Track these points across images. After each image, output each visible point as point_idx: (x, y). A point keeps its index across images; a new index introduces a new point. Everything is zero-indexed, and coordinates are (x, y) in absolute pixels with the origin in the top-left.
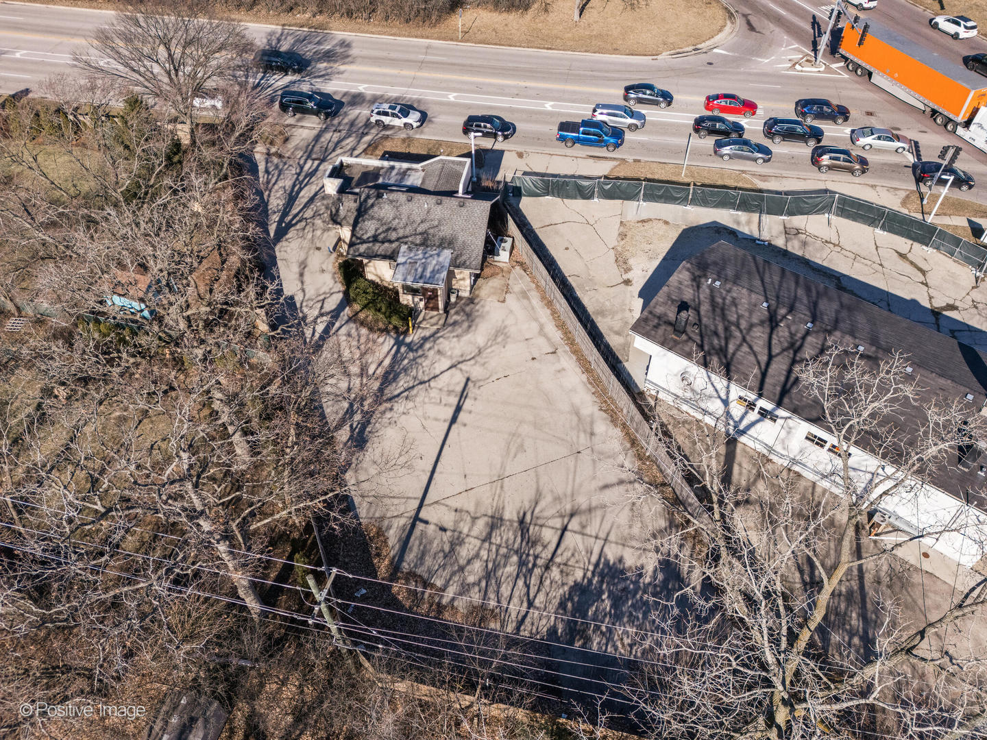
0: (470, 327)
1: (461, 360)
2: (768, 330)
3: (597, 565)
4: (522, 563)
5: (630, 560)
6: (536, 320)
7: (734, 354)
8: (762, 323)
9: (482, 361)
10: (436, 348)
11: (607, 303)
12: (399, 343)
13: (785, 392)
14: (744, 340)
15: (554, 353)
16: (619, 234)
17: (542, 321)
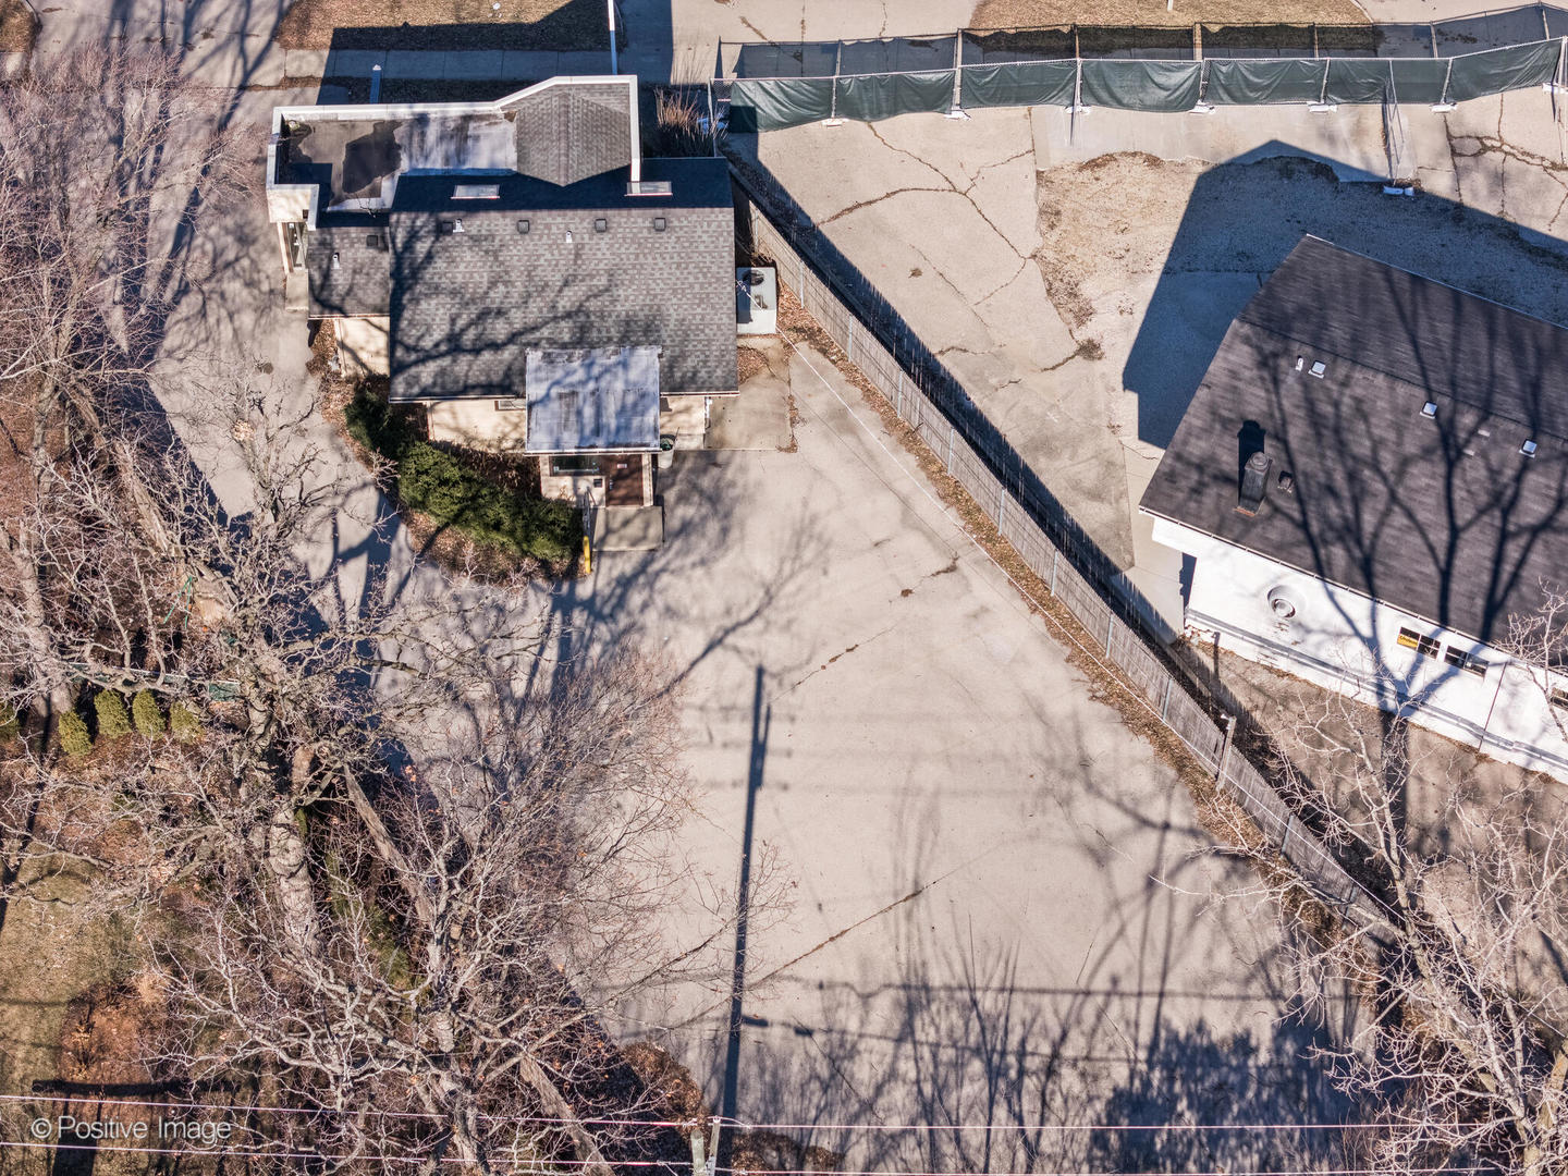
0: (725, 531)
1: (728, 623)
2: (1441, 469)
3: (1153, 1048)
4: (994, 1073)
5: (1221, 1027)
6: (888, 486)
7: (1376, 535)
8: (1427, 453)
9: (782, 618)
10: (659, 601)
11: (1053, 417)
12: (563, 605)
13: (1494, 608)
14: (1393, 497)
15: (952, 569)
16: (1041, 212)
17: (904, 486)
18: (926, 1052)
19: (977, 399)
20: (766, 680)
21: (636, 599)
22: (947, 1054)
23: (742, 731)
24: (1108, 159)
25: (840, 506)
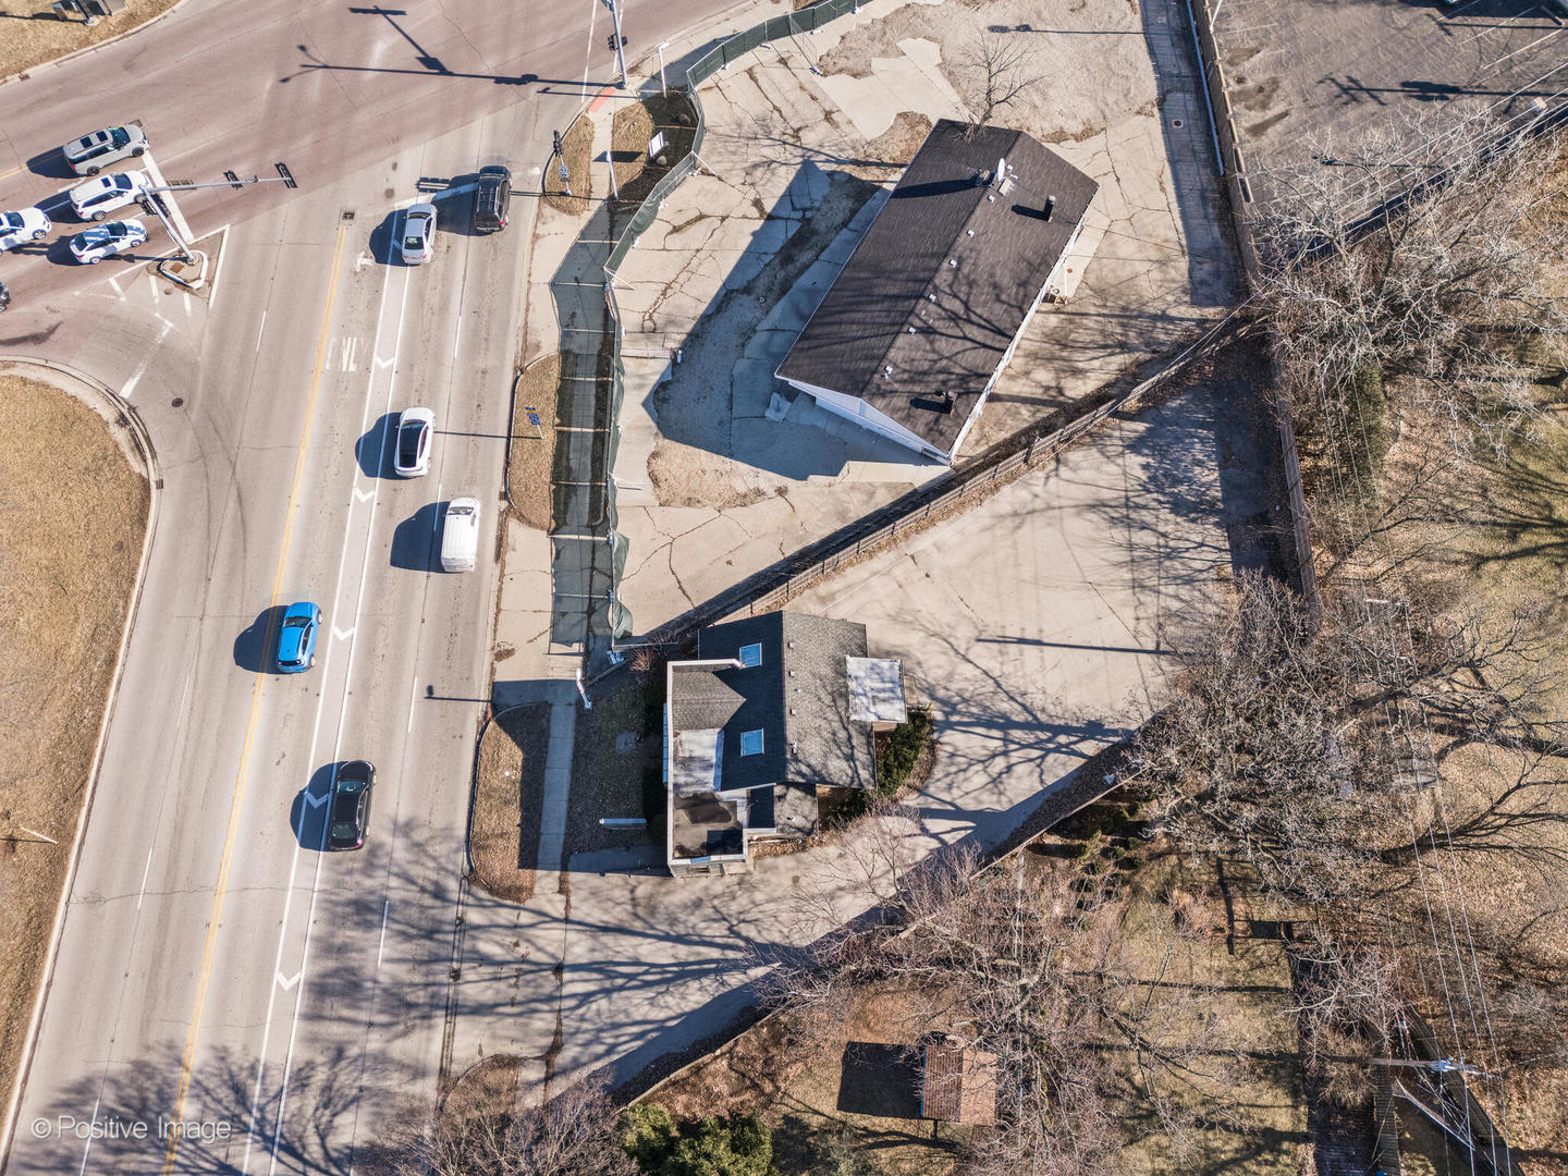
2: (937, 337)
5: (1139, 474)
6: (866, 581)
7: (966, 369)
8: (932, 343)
9: (947, 629)
11: (823, 509)
12: (950, 726)
13: (1000, 332)
14: (949, 358)
15: (912, 557)
16: (689, 505)
17: (865, 574)
18: (1162, 582)
19: (814, 540)
20: (982, 637)
21: (941, 693)
22: (1163, 574)
23: (1013, 648)
24: (651, 474)
25: (879, 601)
